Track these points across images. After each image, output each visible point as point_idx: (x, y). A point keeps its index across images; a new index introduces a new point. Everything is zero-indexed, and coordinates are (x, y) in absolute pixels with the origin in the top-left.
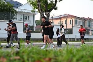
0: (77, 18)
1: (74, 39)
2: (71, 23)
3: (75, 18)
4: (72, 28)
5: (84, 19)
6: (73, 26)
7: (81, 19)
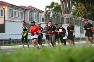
0: (13, 6)
1: (7, 41)
2: (2, 16)
3: (8, 6)
4: (5, 23)
5: (24, 9)
6: (6, 19)
7: (18, 8)
